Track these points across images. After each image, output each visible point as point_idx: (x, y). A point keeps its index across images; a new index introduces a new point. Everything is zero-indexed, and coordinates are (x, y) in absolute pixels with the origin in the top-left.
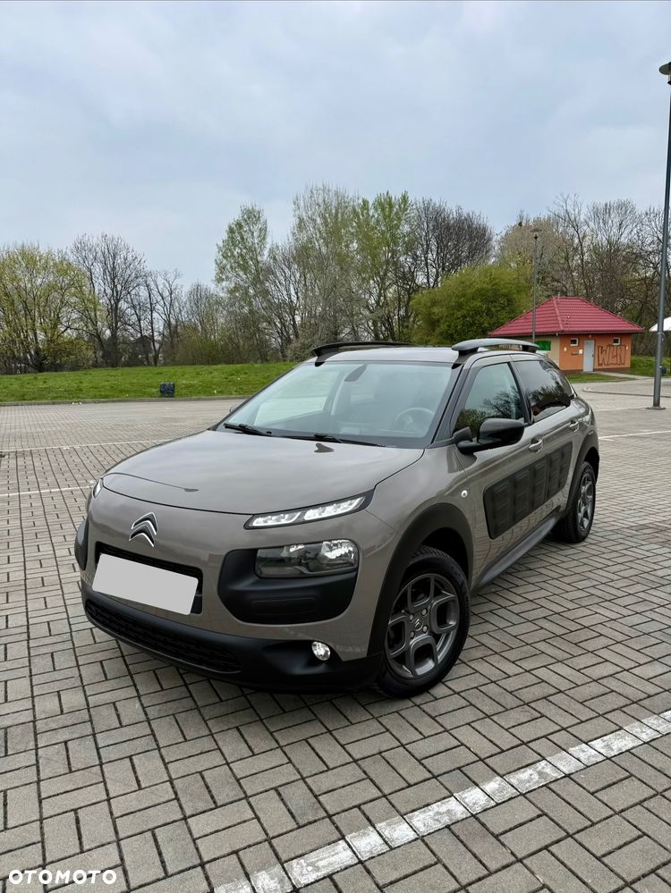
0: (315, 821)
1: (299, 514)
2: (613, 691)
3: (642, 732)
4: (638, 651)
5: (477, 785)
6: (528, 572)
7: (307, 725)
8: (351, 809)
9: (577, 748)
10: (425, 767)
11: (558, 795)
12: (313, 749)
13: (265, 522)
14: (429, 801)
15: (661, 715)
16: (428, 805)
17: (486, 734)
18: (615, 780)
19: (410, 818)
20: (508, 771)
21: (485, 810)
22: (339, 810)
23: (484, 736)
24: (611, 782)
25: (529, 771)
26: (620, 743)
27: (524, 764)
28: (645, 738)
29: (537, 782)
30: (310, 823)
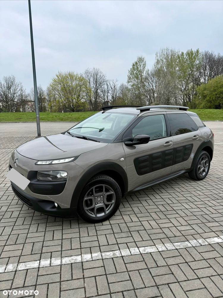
0: (37, 254)
1: (51, 161)
2: (164, 233)
3: (161, 248)
4: (186, 221)
5: (91, 253)
6: (171, 189)
7: (57, 226)
8: (49, 252)
9: (134, 248)
10: (81, 245)
11: (114, 262)
12: (53, 234)
13: (42, 163)
14: (72, 255)
15: (173, 244)
16: (72, 256)
17: (108, 239)
18: (136, 261)
19: (63, 259)
20: (105, 251)
21: (87, 261)
22: (45, 252)
23: (107, 239)
24: (135, 261)
25: (111, 252)
26: (149, 250)
27: (111, 250)
28: (160, 250)
29: (111, 256)
30: (35, 254)
